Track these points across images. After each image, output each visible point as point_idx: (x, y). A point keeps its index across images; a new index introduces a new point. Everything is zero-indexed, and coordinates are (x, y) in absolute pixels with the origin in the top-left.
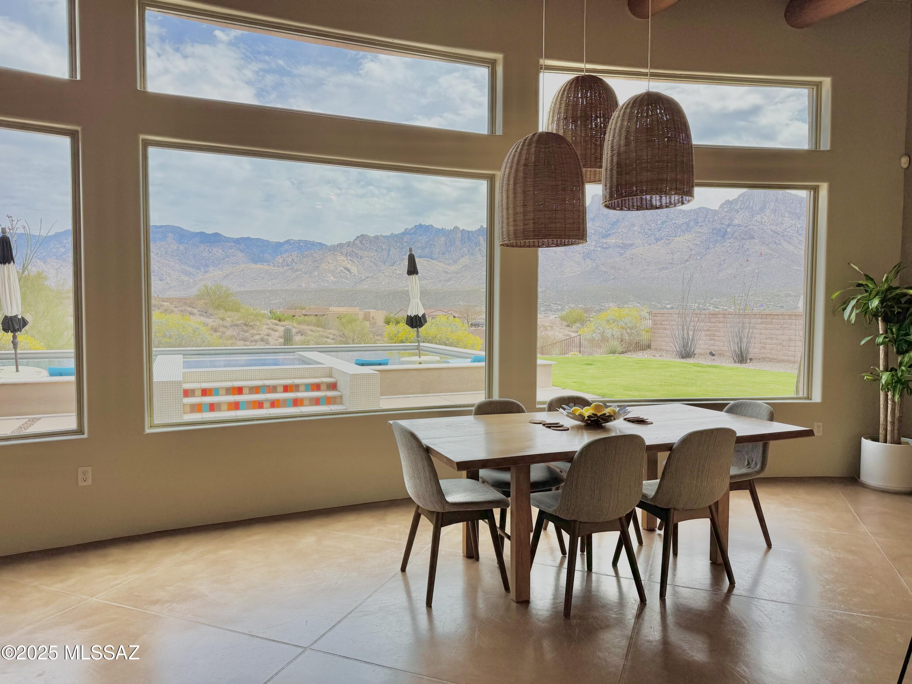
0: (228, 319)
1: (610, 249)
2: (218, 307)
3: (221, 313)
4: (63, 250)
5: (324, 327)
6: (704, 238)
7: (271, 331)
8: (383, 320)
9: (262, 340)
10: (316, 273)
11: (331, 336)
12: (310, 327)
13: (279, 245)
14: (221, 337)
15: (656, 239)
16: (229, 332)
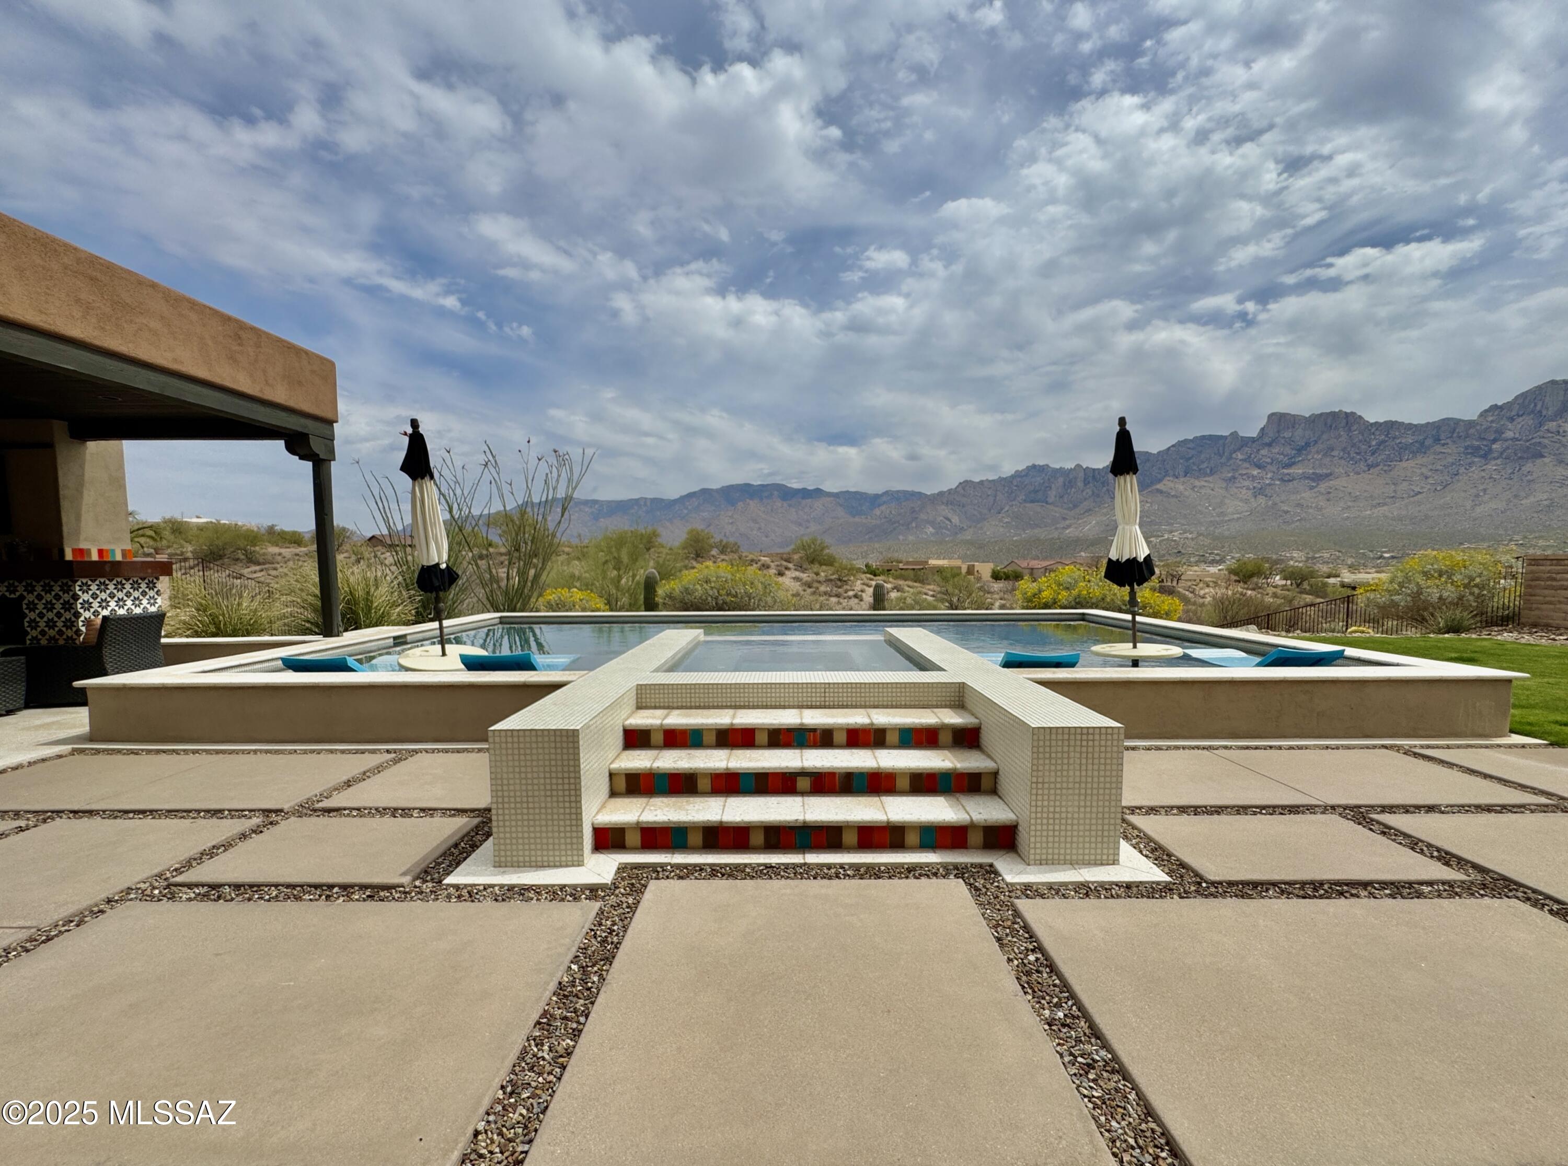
0: (822, 574)
1: (1295, 482)
2: (812, 562)
3: (816, 567)
4: (686, 511)
5: (922, 582)
6: (1451, 460)
7: (865, 587)
8: (990, 574)
9: (856, 596)
10: (914, 525)
11: (931, 593)
12: (907, 583)
13: (877, 496)
14: (814, 593)
15: (1368, 465)
16: (823, 588)
